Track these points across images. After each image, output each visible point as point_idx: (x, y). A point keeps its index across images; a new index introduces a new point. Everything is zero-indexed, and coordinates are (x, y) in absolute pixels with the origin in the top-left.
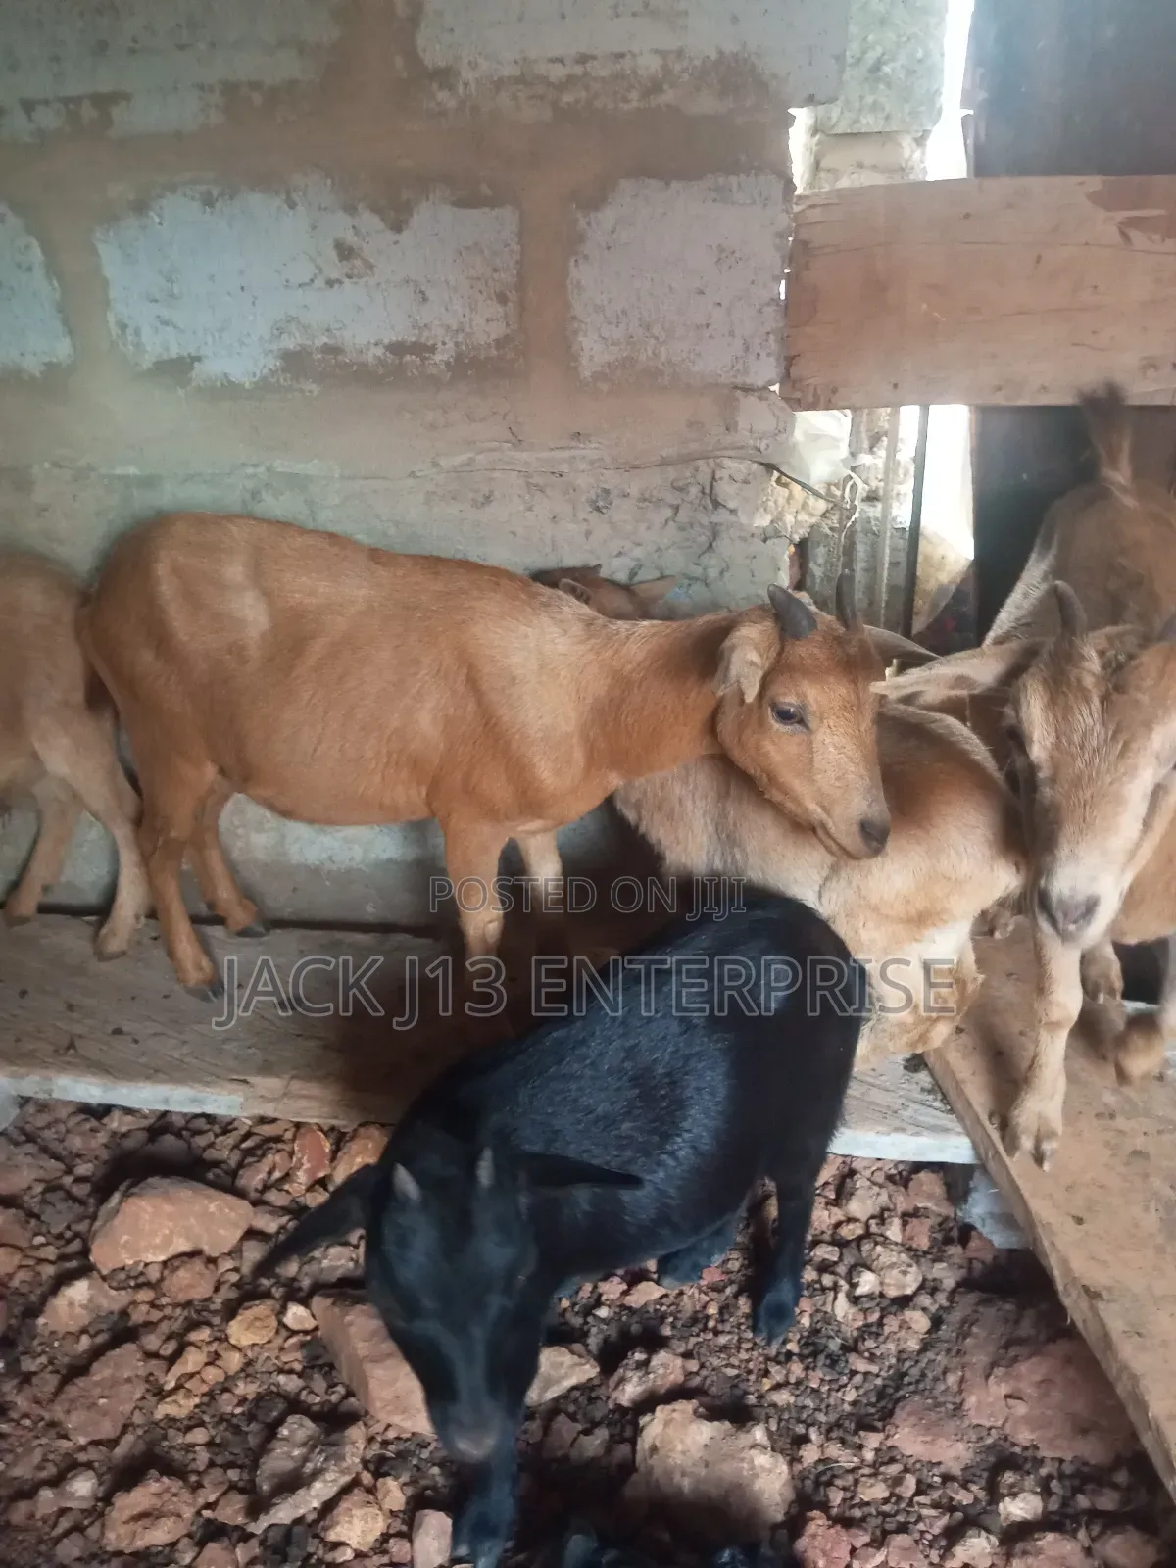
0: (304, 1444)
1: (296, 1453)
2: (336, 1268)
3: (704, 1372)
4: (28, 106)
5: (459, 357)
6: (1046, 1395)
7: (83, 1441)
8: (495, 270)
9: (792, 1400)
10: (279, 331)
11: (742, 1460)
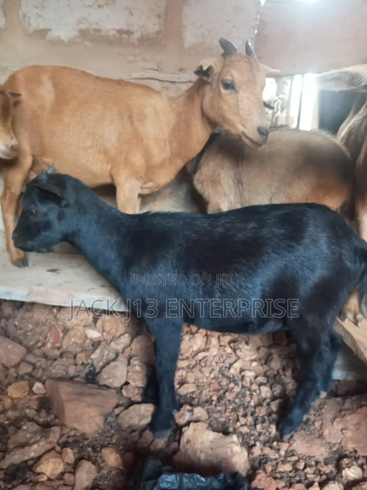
0: (31, 433)
1: (28, 436)
2: (58, 373)
3: (210, 419)
5: (142, 37)
6: (358, 429)
8: (158, 7)
9: (248, 431)
10: (80, 22)
11: (228, 448)
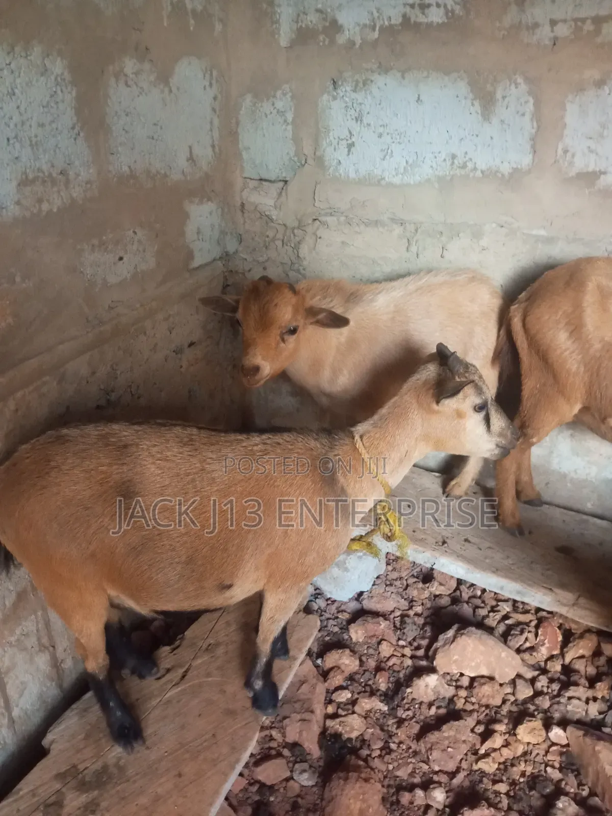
2: (577, 713)
4: (553, 23)
7: (437, 768)
